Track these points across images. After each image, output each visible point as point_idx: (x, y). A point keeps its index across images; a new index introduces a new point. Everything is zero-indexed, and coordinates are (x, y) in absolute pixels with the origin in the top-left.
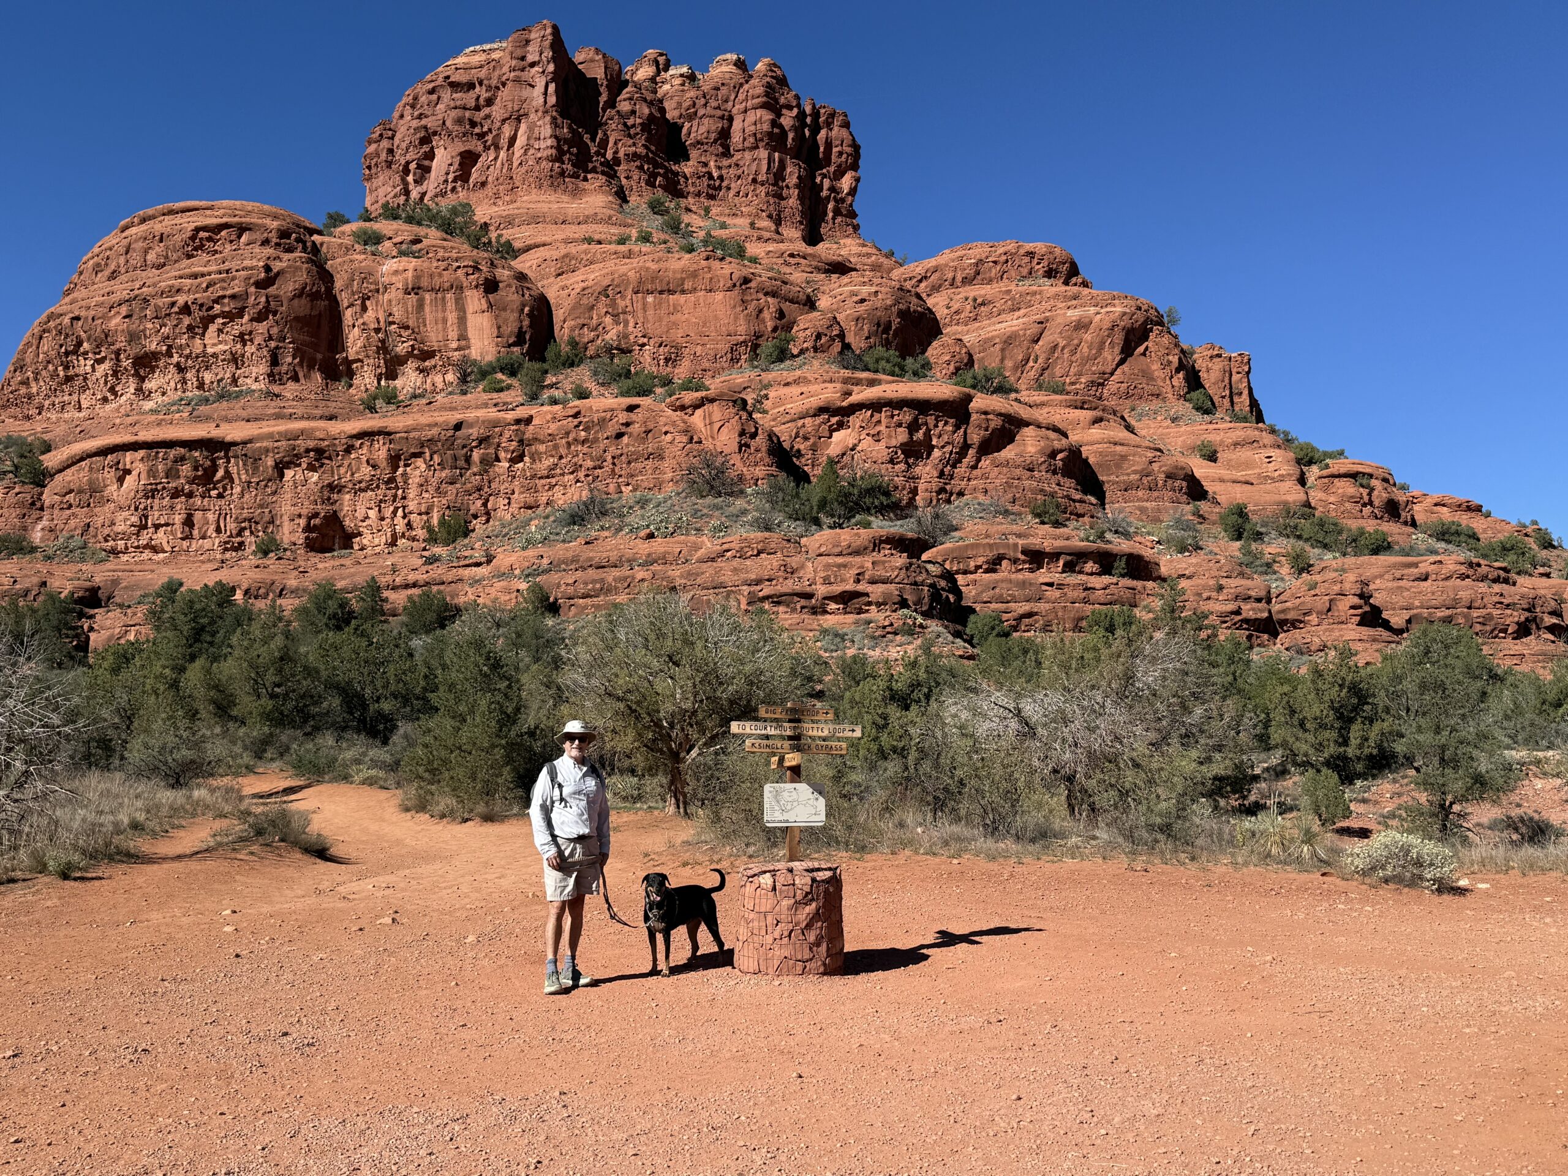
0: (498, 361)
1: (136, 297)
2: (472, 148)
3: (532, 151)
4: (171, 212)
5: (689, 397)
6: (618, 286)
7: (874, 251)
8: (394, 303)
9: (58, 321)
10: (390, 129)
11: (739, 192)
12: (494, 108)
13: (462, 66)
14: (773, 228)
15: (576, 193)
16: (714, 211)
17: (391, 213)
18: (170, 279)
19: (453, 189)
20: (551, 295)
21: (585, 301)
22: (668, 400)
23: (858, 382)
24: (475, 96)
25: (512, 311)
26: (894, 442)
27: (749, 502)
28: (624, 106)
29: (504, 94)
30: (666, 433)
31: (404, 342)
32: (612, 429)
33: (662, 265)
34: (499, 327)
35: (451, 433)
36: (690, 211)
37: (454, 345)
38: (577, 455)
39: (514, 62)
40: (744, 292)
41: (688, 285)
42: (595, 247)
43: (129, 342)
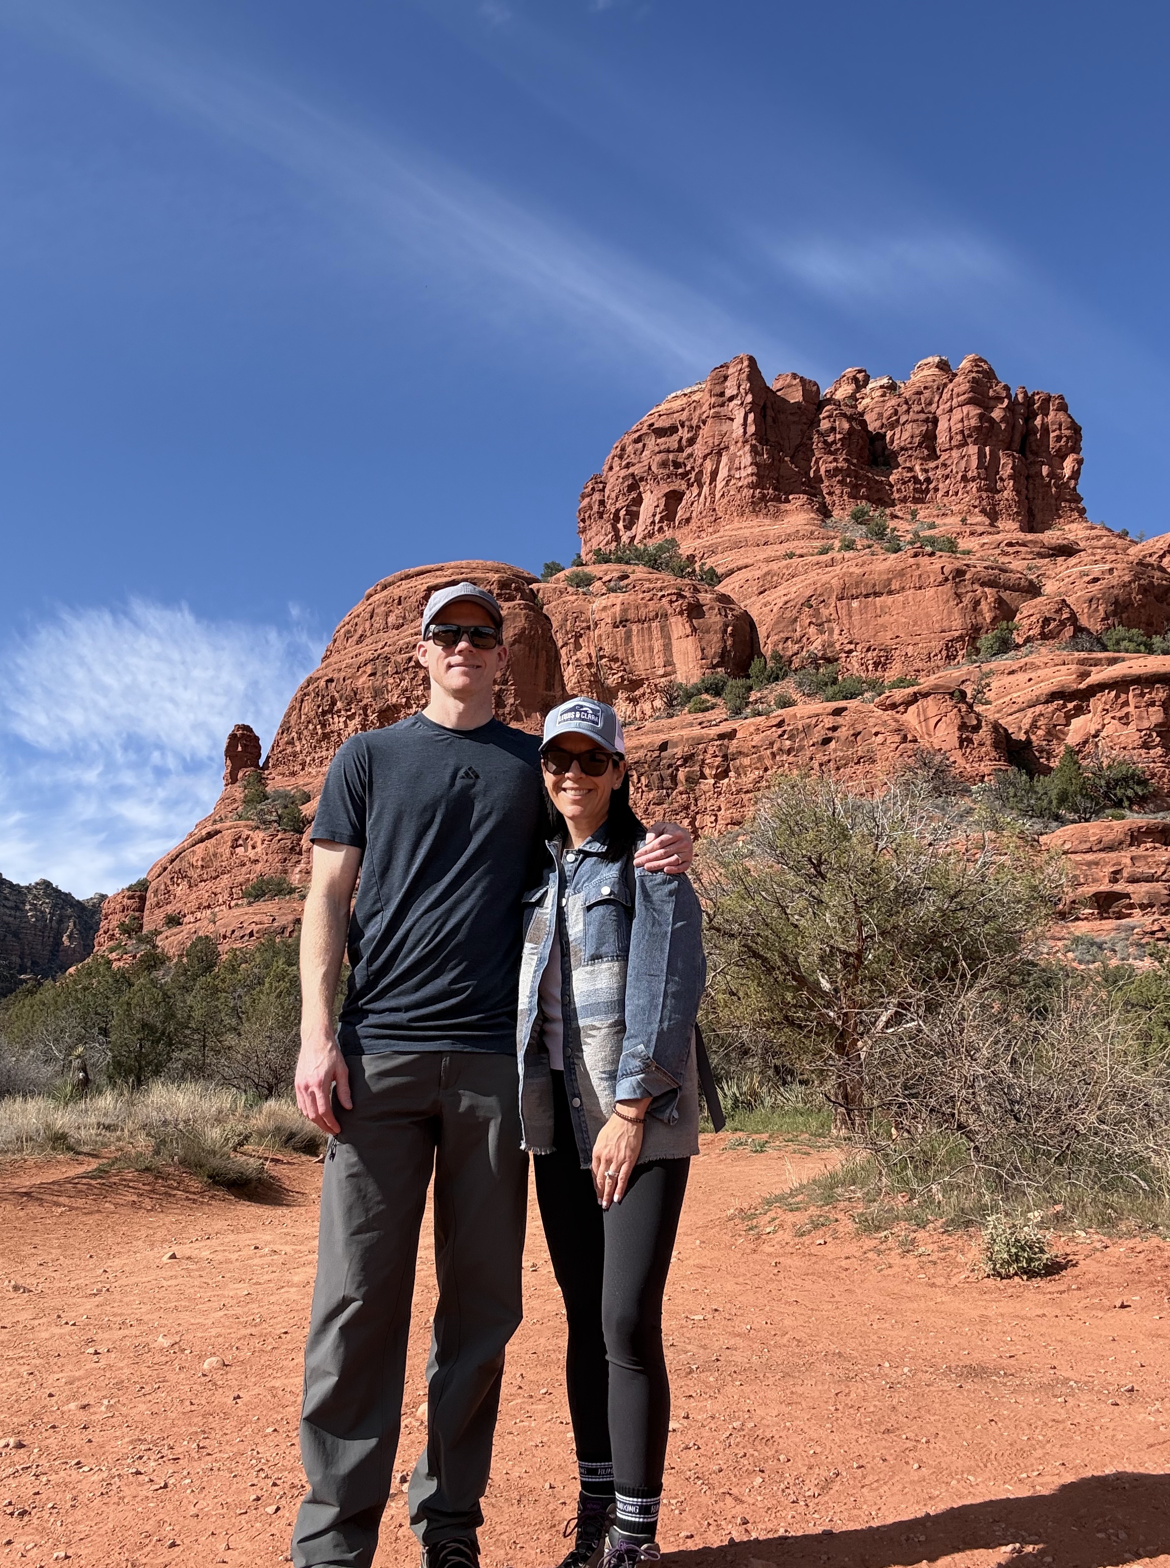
0: (703, 681)
1: (379, 655)
2: (676, 488)
3: (733, 482)
4: (408, 577)
5: (899, 695)
6: (820, 595)
7: (1104, 532)
8: (603, 637)
9: (316, 685)
10: (601, 482)
11: (948, 492)
12: (696, 446)
13: (665, 412)
14: (987, 521)
15: (777, 515)
16: (921, 514)
17: (602, 558)
18: (407, 636)
19: (661, 530)
20: (754, 614)
21: (788, 614)
22: (877, 700)
23: (1097, 663)
24: (678, 438)
25: (716, 632)
26: (1146, 724)
27: (975, 801)
28: (825, 425)
29: (705, 431)
30: (876, 734)
31: (614, 674)
32: (817, 735)
33: (866, 568)
34: (703, 650)
35: (657, 753)
36: (897, 517)
37: (661, 672)
38: (783, 766)
39: (713, 400)
40: (957, 585)
41: (895, 585)
42: (795, 560)
43: (374, 698)
